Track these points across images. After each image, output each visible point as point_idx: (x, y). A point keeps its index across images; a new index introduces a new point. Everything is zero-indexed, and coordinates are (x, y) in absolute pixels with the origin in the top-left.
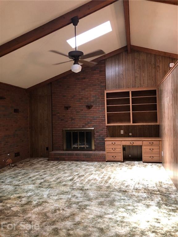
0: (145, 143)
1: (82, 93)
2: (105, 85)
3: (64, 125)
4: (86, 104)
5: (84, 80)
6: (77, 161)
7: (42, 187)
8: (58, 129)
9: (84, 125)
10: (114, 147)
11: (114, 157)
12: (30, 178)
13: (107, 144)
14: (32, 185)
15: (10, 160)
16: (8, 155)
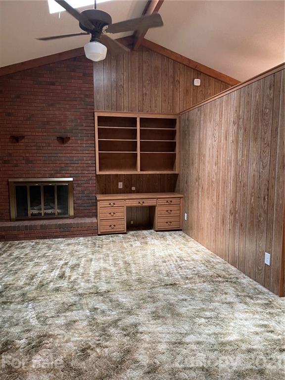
0: (160, 202)
1: (48, 112)
3: (10, 172)
5: (52, 87)
10: (112, 210)
11: (113, 226)
13: (101, 206)
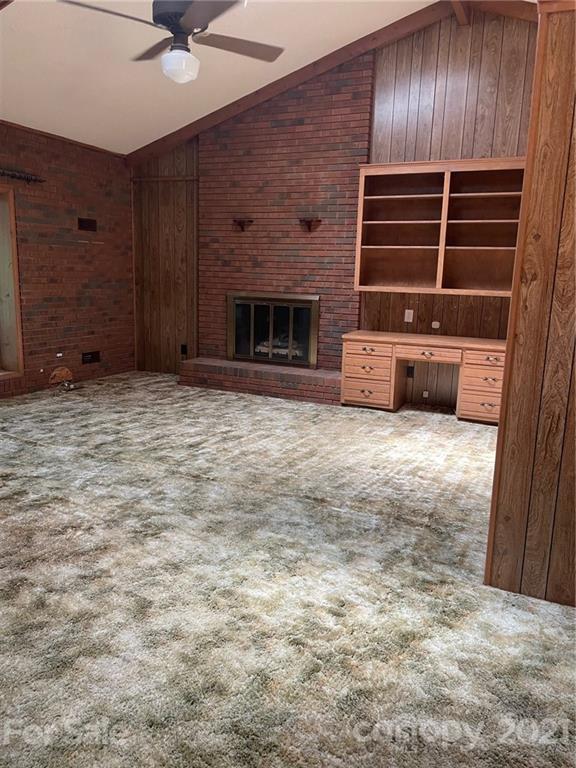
0: (470, 356)
1: (288, 176)
2: (369, 149)
3: (229, 281)
4: (302, 215)
5: (299, 129)
6: (259, 393)
8: (214, 291)
9: (290, 283)
10: (368, 361)
11: (367, 393)
12: (86, 426)
13: (349, 351)
14: (69, 448)
15: (64, 373)
16: (58, 355)
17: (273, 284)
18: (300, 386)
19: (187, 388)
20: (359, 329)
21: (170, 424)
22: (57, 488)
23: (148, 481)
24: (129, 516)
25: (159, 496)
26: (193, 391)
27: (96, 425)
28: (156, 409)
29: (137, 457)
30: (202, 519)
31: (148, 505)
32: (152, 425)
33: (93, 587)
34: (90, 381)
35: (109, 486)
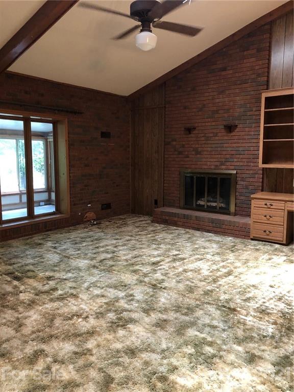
1: (217, 100)
2: (268, 81)
3: (182, 163)
4: (225, 123)
5: (223, 73)
6: (198, 229)
7: (97, 268)
8: (173, 169)
9: (218, 164)
10: (268, 212)
11: (268, 232)
12: (97, 247)
13: (254, 205)
14: (86, 261)
15: (91, 214)
16: (89, 205)
17: (208, 164)
18: (224, 226)
19: (157, 225)
20: (262, 191)
21: (144, 248)
22: (74, 288)
23: (125, 286)
24: (110, 311)
25: (130, 298)
26: (159, 227)
27: (103, 247)
28: (137, 237)
29: (121, 269)
30: (155, 317)
31: (123, 304)
32: (134, 248)
33: (81, 362)
34: (105, 220)
35: (103, 288)
